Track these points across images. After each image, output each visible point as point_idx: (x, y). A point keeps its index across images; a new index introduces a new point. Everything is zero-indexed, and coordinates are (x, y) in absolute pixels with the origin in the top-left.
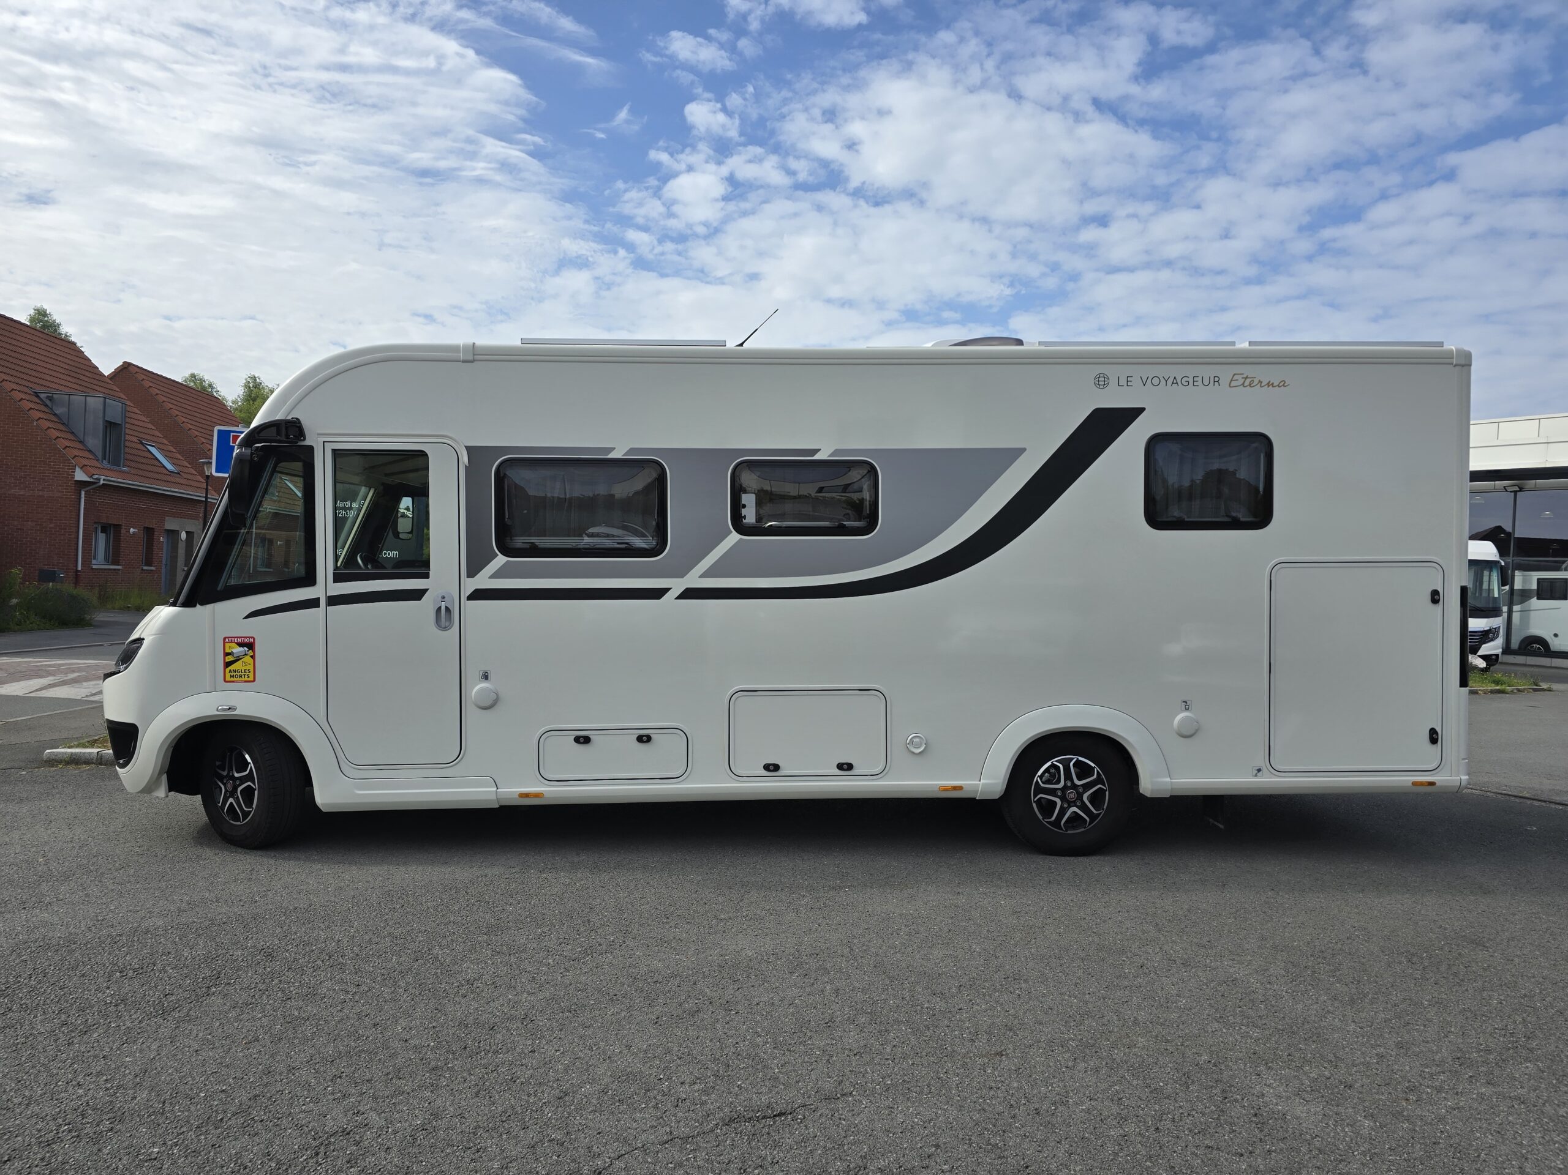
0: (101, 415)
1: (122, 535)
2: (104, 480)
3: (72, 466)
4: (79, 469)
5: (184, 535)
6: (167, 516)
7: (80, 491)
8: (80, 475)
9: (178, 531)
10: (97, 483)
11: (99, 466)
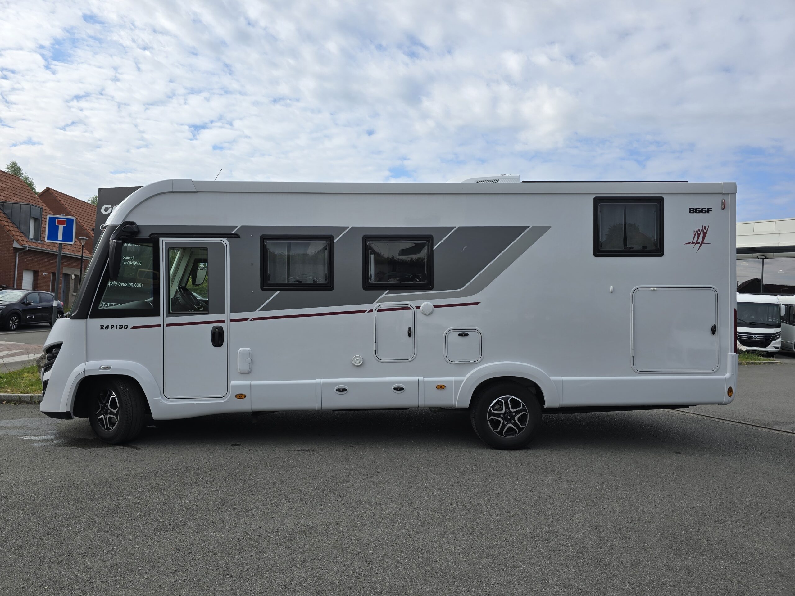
0: (29, 214)
1: (39, 276)
2: (29, 247)
3: (12, 240)
4: (16, 242)
5: (73, 277)
6: (64, 267)
7: (16, 253)
8: (16, 245)
9: (70, 274)
10: (25, 249)
11: (27, 240)
